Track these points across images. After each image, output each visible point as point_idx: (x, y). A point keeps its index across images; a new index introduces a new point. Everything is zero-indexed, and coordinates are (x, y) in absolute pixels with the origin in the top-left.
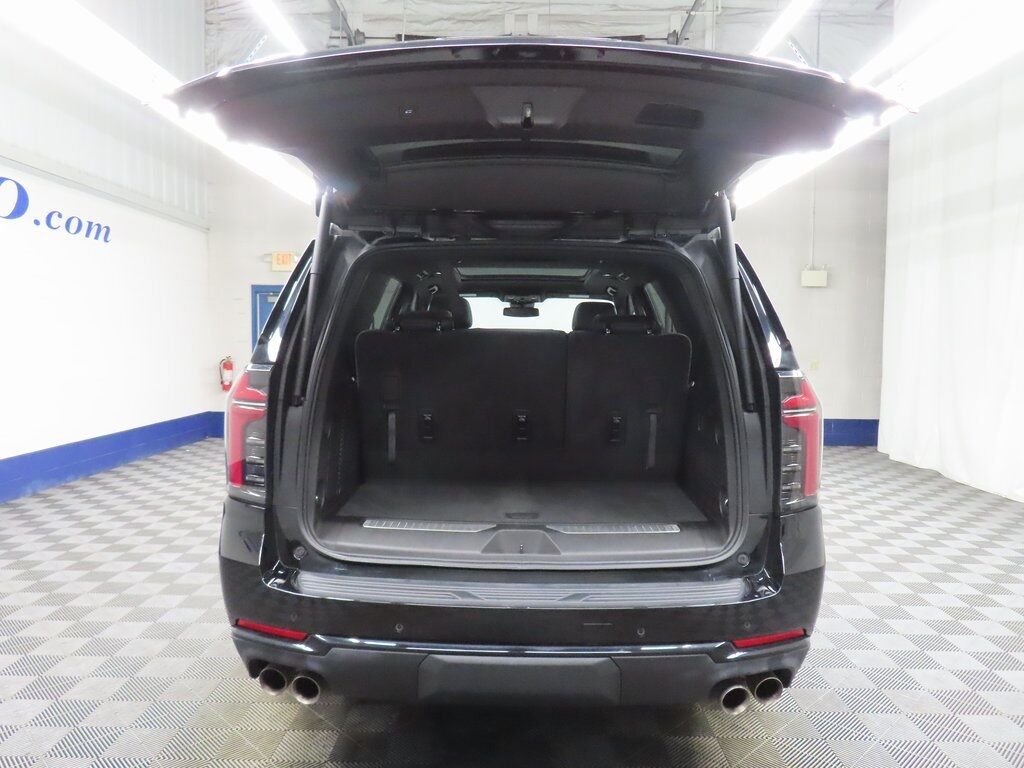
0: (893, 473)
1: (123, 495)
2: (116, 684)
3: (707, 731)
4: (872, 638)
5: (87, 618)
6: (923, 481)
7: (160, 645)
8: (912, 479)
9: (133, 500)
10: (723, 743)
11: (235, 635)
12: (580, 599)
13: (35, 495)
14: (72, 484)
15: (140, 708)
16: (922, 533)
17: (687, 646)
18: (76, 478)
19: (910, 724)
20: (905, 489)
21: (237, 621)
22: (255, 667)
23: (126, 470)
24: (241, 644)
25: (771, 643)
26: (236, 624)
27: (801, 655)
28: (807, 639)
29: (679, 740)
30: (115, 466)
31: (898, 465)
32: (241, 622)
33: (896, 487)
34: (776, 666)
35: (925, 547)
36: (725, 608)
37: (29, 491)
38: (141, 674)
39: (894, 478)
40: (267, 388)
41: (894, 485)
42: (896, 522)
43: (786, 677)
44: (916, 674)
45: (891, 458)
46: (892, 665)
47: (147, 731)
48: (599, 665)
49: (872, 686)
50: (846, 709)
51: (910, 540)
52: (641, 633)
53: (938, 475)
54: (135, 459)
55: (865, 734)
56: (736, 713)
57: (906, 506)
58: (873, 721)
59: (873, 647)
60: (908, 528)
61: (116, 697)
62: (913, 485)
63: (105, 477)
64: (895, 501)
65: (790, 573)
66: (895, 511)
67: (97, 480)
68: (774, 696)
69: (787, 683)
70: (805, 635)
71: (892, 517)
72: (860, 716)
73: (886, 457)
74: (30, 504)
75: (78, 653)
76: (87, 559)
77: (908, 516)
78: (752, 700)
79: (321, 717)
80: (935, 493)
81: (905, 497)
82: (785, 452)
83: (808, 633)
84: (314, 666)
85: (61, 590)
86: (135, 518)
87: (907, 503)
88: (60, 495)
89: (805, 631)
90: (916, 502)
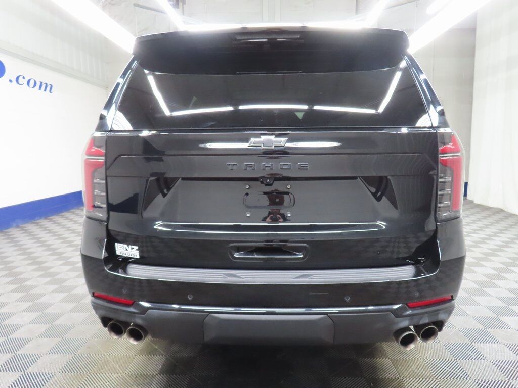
0: (478, 210)
1: (63, 227)
2: (43, 328)
3: (384, 355)
4: (477, 298)
5: (33, 292)
6: (494, 214)
7: (71, 306)
8: (488, 213)
9: (68, 229)
10: (394, 361)
11: (93, 302)
12: (307, 277)
13: (18, 227)
14: (38, 221)
15: (52, 342)
16: (498, 241)
17: (371, 308)
18: (40, 219)
19: (507, 350)
20: (485, 218)
21: (93, 293)
22: (105, 321)
23: (67, 214)
24: (96, 307)
25: (431, 304)
26: (93, 295)
27: (449, 312)
28: (453, 302)
29: (367, 360)
30: (61, 212)
31: (479, 206)
32: (95, 294)
33: (480, 217)
34: (434, 319)
35: (501, 248)
36: (400, 283)
37: (14, 225)
38: (58, 322)
39: (478, 212)
40: (104, 147)
41: (478, 216)
42: (482, 235)
43: (440, 325)
44: (506, 319)
45: (475, 202)
46: (491, 315)
47: (55, 356)
48: (320, 320)
49: (480, 327)
50: (467, 341)
51: (492, 244)
52: (348, 299)
53: (501, 211)
54: (72, 208)
55: (480, 357)
56: (408, 349)
57: (487, 226)
58: (485, 348)
59: (478, 304)
60: (490, 238)
61: (42, 336)
62: (489, 216)
63: (56, 218)
64: (480, 224)
65: (444, 260)
66: (481, 229)
67: (51, 219)
68: (433, 337)
69: (440, 330)
70: (452, 299)
71: (479, 232)
72: (476, 345)
73: (472, 202)
74: (14, 232)
75: (24, 311)
76: (38, 260)
77: (488, 231)
78: (419, 340)
79: (157, 347)
80: (502, 220)
81: (486, 222)
82: (441, 182)
83: (454, 298)
84: (139, 321)
85: (21, 276)
86: (67, 238)
87: (487, 225)
88: (31, 227)
89: (452, 296)
90: (492, 224)
